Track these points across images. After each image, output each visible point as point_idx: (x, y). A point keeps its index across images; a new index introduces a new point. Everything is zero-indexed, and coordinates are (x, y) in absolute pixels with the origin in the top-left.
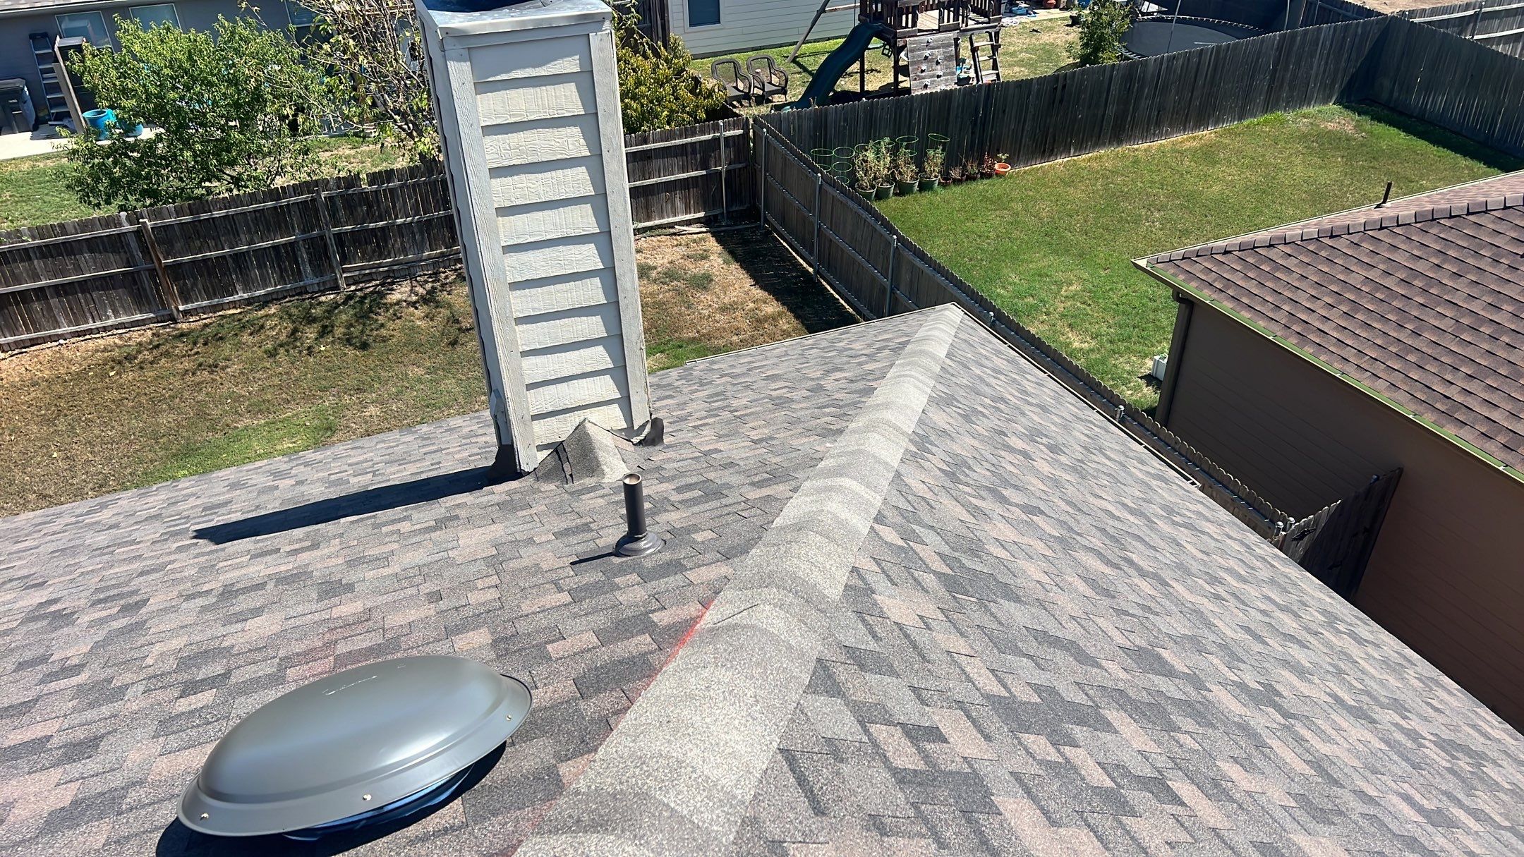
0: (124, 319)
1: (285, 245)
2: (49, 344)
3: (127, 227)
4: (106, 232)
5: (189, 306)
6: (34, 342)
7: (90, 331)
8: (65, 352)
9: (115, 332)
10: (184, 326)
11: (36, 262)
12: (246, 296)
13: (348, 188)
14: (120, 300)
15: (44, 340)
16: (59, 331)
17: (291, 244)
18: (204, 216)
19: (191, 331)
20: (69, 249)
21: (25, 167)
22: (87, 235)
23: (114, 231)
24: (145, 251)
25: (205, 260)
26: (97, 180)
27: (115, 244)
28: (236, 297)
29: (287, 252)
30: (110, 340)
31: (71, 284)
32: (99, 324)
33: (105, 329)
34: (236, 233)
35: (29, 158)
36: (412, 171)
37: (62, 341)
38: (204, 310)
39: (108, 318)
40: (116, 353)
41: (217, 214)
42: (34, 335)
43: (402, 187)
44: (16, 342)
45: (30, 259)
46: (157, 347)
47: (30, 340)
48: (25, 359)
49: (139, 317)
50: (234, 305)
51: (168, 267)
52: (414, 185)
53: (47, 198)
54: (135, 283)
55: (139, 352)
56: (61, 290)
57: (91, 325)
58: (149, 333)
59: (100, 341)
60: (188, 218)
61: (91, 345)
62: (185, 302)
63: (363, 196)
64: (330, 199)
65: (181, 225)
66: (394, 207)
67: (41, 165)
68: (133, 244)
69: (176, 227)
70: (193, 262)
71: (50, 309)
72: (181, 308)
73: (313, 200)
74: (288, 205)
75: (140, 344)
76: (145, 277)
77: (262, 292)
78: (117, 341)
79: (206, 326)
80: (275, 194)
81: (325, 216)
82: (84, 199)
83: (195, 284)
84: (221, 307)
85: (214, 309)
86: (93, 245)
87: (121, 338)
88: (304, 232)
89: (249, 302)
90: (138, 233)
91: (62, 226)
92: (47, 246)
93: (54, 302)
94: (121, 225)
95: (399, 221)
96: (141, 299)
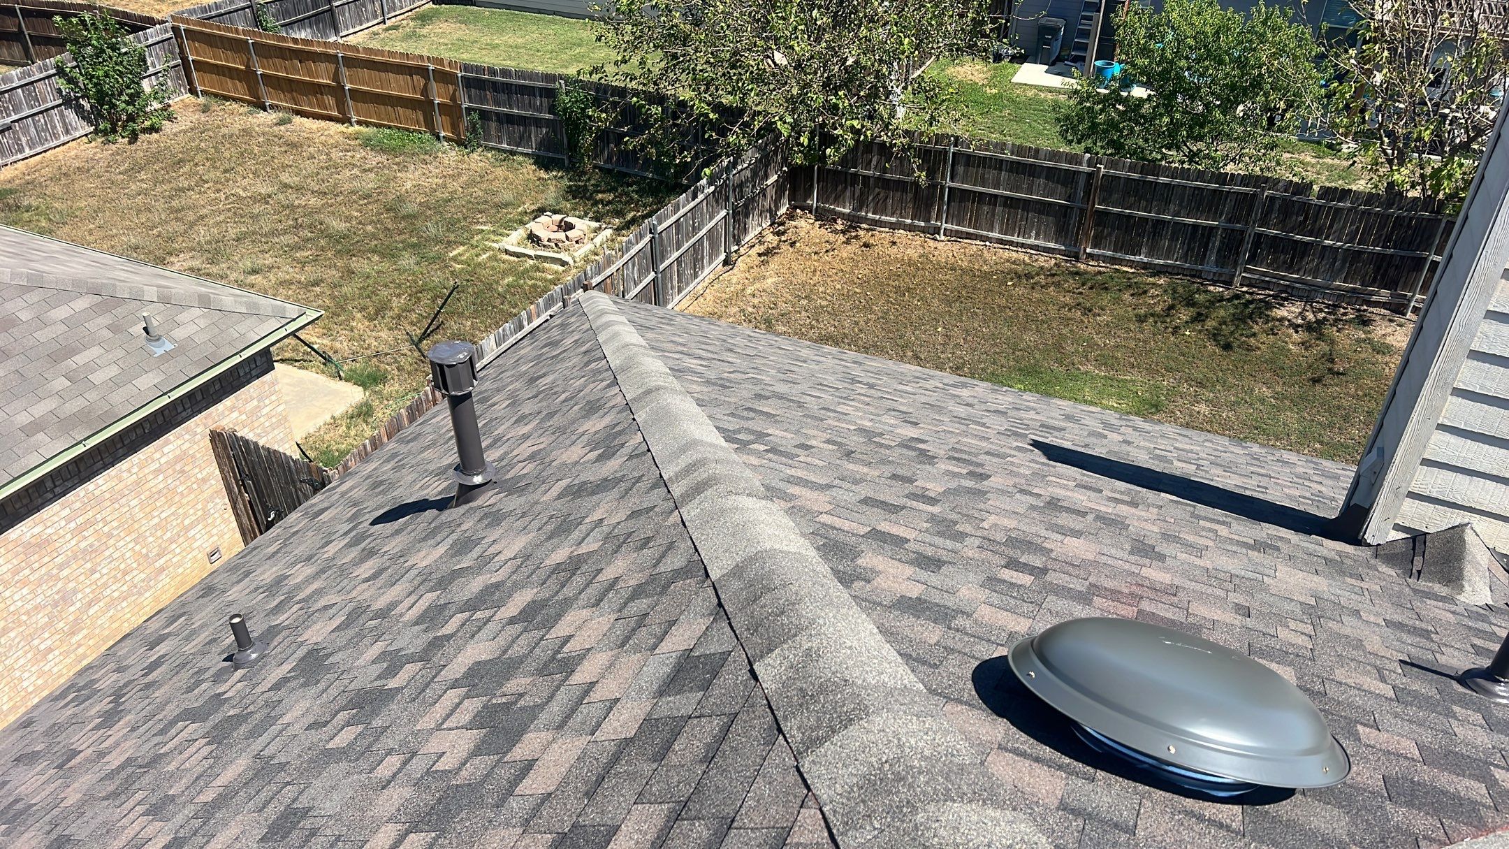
0: (1041, 243)
1: (1204, 228)
2: (978, 242)
3: (1085, 168)
4: (1066, 166)
5: (1096, 251)
6: (969, 236)
7: (1011, 243)
8: (986, 253)
9: (1029, 251)
10: (1082, 266)
11: (1003, 173)
12: (1146, 260)
13: (1294, 194)
14: (1046, 226)
15: (976, 237)
16: (991, 234)
17: (1211, 228)
18: (1151, 178)
19: (1086, 272)
20: (1031, 171)
21: (1030, 93)
22: (1051, 164)
23: (1073, 167)
24: (1087, 193)
25: (1129, 217)
26: (1081, 119)
27: (1067, 179)
28: (1137, 258)
29: (1203, 235)
30: (1022, 256)
31: (1019, 200)
32: (1020, 240)
33: (1023, 245)
34: (1168, 202)
35: (1036, 87)
36: (1370, 198)
37: (988, 243)
38: (1105, 259)
39: (1030, 237)
40: (1020, 268)
41: (1162, 180)
42: (972, 231)
43: (1350, 210)
44: (957, 231)
45: (1000, 169)
46: (1053, 275)
47: (968, 233)
48: (957, 246)
49: (1052, 245)
50: (1131, 264)
51: (1098, 212)
52: (1364, 212)
53: (1034, 124)
54: (1065, 216)
55: (1038, 274)
56: (1010, 203)
57: (1015, 238)
58: (1053, 261)
59: (1014, 254)
60: (1136, 176)
61: (1006, 254)
62: (1094, 247)
63: (1306, 206)
64: (1272, 199)
65: (1128, 179)
66: (1331, 226)
67: (1043, 95)
68: (1082, 183)
69: (1122, 180)
70: (1119, 215)
71: (993, 215)
72: (1088, 250)
73: (1255, 195)
74: (1228, 192)
75: (1042, 268)
76: (1076, 213)
77: (1162, 262)
78: (1026, 259)
79: (1100, 273)
80: (1222, 178)
81: (1258, 212)
82: (1063, 134)
83: (1110, 235)
84: (1120, 262)
85: (1113, 261)
86: (1051, 173)
87: (1030, 257)
88: (1229, 221)
89: (1145, 266)
90: (1090, 175)
91: (1037, 150)
92: (1018, 163)
93: (999, 209)
94: (1081, 165)
95: (1327, 242)
96: (1062, 232)
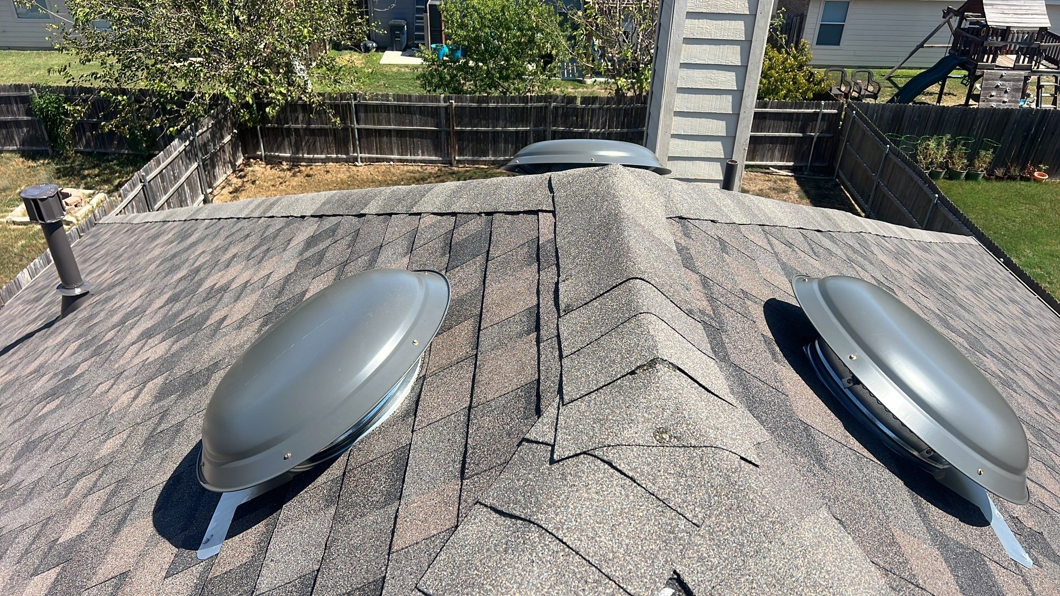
0: (426, 157)
1: (523, 132)
2: (385, 163)
3: (442, 104)
4: (430, 104)
5: (461, 158)
6: (378, 160)
7: (407, 161)
8: (392, 169)
9: (420, 164)
10: (456, 169)
11: (391, 114)
12: (493, 158)
13: (568, 103)
14: (427, 146)
15: (383, 160)
16: (392, 157)
17: (526, 132)
18: (484, 105)
19: (459, 172)
20: (408, 110)
21: (395, 69)
22: (421, 104)
23: (435, 104)
24: (448, 120)
25: (477, 132)
26: (432, 76)
27: (433, 113)
28: (488, 158)
29: (522, 137)
30: (416, 168)
31: (405, 131)
32: (413, 157)
33: (415, 161)
34: (498, 120)
35: (397, 65)
36: (609, 100)
37: (392, 163)
38: (469, 162)
39: (418, 155)
40: (417, 175)
41: (492, 105)
42: (379, 156)
43: (599, 109)
44: (369, 158)
45: (389, 112)
46: (439, 176)
47: (377, 158)
48: (372, 168)
49: (434, 158)
50: (485, 163)
51: (457, 131)
52: (607, 109)
53: (401, 88)
54: (437, 138)
55: (429, 177)
56: (400, 134)
57: (408, 157)
58: (437, 168)
59: (411, 168)
60: (474, 105)
61: (406, 168)
62: (460, 155)
63: (576, 109)
64: (556, 108)
65: (470, 108)
66: (591, 121)
67: (403, 70)
68: (443, 115)
69: (467, 109)
70: (470, 132)
71: (391, 144)
72: (457, 158)
73: (546, 107)
74: (531, 108)
75: (431, 173)
76: (443, 136)
77: (502, 158)
78: (419, 169)
79: (467, 171)
80: (525, 100)
81: (550, 118)
82: (423, 86)
83: (468, 145)
84: (478, 162)
85: (474, 162)
86: (423, 111)
87: (421, 168)
88: (535, 126)
89: (493, 163)
90: (446, 108)
91: (410, 96)
92: (399, 106)
93: (394, 139)
94: (439, 102)
95: (592, 130)
96: (437, 149)
